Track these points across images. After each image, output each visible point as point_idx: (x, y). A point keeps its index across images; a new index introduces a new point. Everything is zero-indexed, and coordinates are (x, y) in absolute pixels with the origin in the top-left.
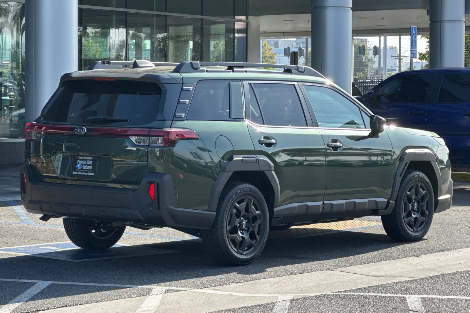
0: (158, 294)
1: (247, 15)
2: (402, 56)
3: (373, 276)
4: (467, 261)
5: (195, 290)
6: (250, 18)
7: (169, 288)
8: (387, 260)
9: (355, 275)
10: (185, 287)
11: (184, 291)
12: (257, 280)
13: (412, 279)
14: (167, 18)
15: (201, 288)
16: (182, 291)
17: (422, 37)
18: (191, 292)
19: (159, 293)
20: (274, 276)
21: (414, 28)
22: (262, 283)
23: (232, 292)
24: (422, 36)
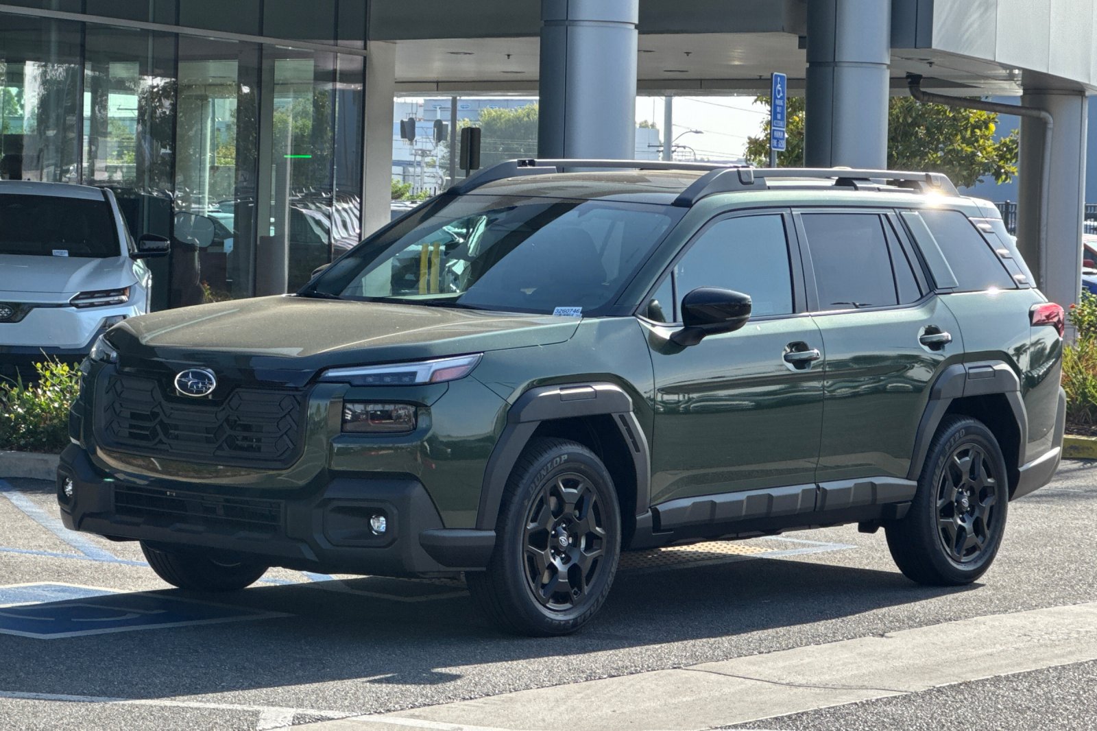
0: (277, 727)
1: (365, 39)
2: (673, 144)
3: (790, 684)
4: (1004, 647)
5: (365, 718)
6: (373, 45)
7: (300, 711)
8: (810, 643)
9: (747, 681)
10: (338, 709)
11: (338, 719)
12: (511, 692)
13: (897, 694)
14: (180, 39)
15: (380, 713)
16: (333, 719)
17: (756, 101)
18: (359, 722)
19: (278, 725)
20: (549, 681)
21: (781, 77)
22: (527, 702)
23: (460, 723)
24: (758, 97)
